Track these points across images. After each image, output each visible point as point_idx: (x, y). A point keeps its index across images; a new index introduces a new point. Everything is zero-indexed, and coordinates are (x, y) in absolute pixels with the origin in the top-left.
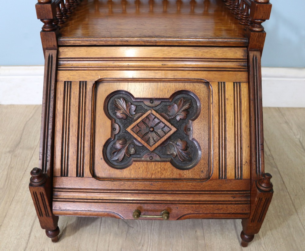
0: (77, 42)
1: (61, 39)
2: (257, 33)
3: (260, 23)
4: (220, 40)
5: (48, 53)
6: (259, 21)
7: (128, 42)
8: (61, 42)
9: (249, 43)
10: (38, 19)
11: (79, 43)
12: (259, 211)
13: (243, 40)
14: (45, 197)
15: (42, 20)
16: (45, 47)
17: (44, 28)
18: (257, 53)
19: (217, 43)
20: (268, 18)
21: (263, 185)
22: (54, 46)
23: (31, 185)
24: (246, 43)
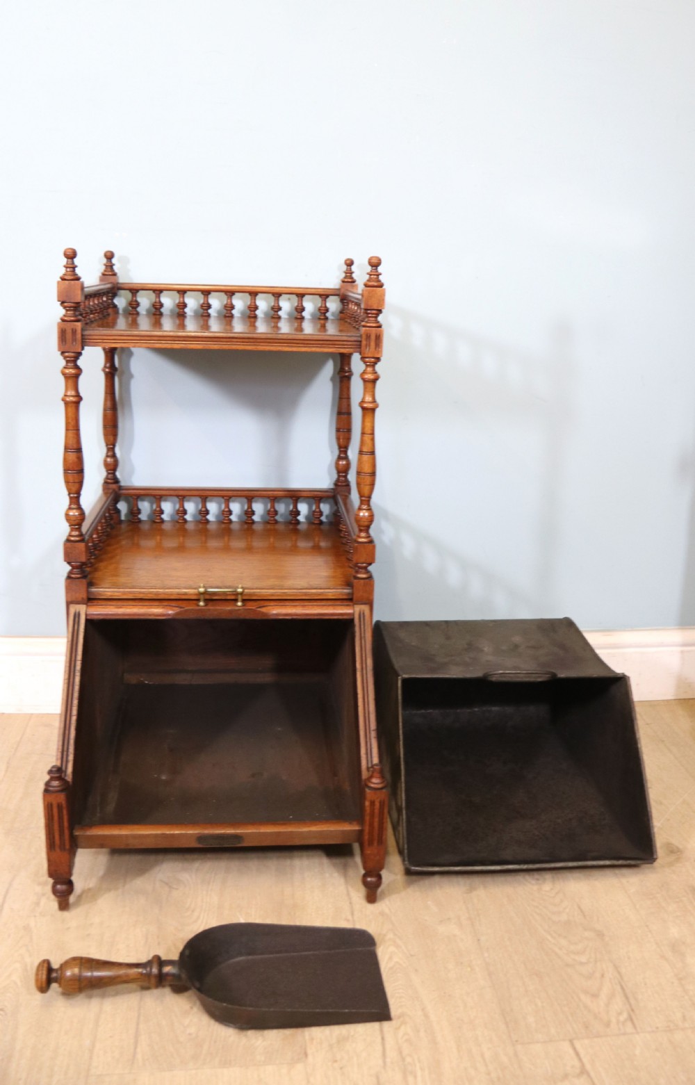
1: (93, 590)
2: (362, 581)
3: (365, 568)
5: (74, 608)
6: (364, 565)
7: (185, 595)
8: (92, 593)
9: (352, 594)
10: (65, 561)
12: (376, 824)
13: (345, 591)
14: (65, 812)
15: (69, 563)
16: (70, 600)
17: (70, 572)
18: (365, 608)
19: (309, 595)
20: (374, 562)
21: (374, 780)
22: (83, 598)
23: (46, 791)
24: (349, 594)
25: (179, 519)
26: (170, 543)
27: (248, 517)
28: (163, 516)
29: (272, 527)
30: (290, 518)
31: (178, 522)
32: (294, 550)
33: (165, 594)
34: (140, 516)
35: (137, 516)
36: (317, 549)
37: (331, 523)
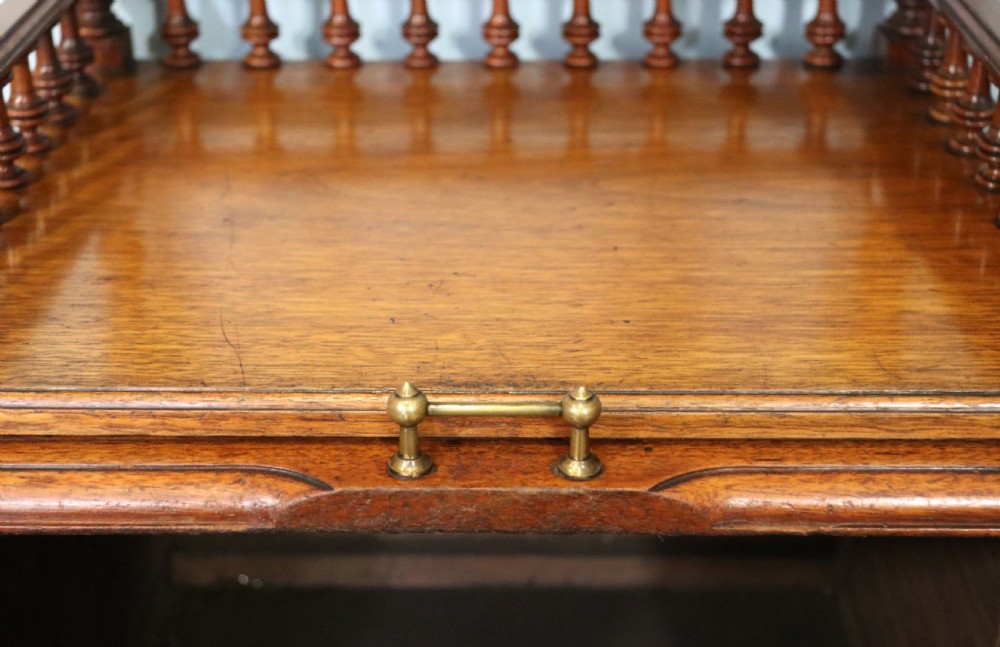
0: (31, 417)
4: (916, 404)
7: (342, 418)
11: (44, 425)
25: (333, 56)
26: (305, 139)
27: (576, 46)
28: (277, 46)
29: (661, 81)
30: (727, 45)
31: (329, 67)
32: (736, 160)
33: (244, 415)
34: (196, 46)
35: (186, 45)
36: (816, 156)
37: (870, 66)
